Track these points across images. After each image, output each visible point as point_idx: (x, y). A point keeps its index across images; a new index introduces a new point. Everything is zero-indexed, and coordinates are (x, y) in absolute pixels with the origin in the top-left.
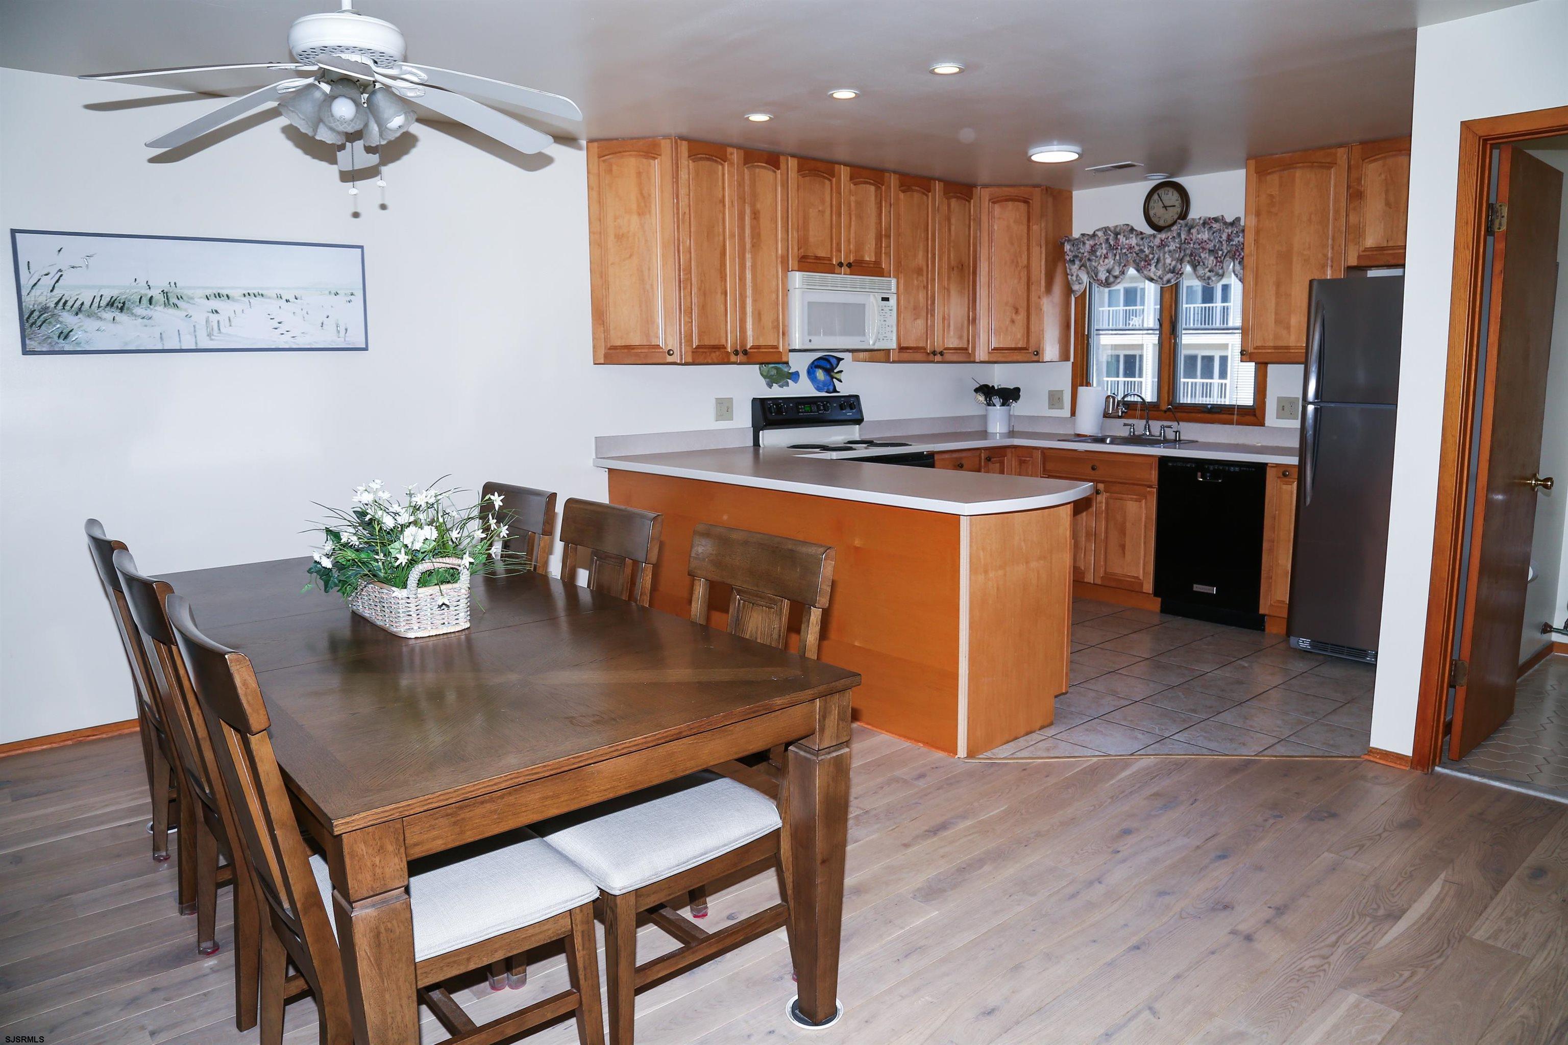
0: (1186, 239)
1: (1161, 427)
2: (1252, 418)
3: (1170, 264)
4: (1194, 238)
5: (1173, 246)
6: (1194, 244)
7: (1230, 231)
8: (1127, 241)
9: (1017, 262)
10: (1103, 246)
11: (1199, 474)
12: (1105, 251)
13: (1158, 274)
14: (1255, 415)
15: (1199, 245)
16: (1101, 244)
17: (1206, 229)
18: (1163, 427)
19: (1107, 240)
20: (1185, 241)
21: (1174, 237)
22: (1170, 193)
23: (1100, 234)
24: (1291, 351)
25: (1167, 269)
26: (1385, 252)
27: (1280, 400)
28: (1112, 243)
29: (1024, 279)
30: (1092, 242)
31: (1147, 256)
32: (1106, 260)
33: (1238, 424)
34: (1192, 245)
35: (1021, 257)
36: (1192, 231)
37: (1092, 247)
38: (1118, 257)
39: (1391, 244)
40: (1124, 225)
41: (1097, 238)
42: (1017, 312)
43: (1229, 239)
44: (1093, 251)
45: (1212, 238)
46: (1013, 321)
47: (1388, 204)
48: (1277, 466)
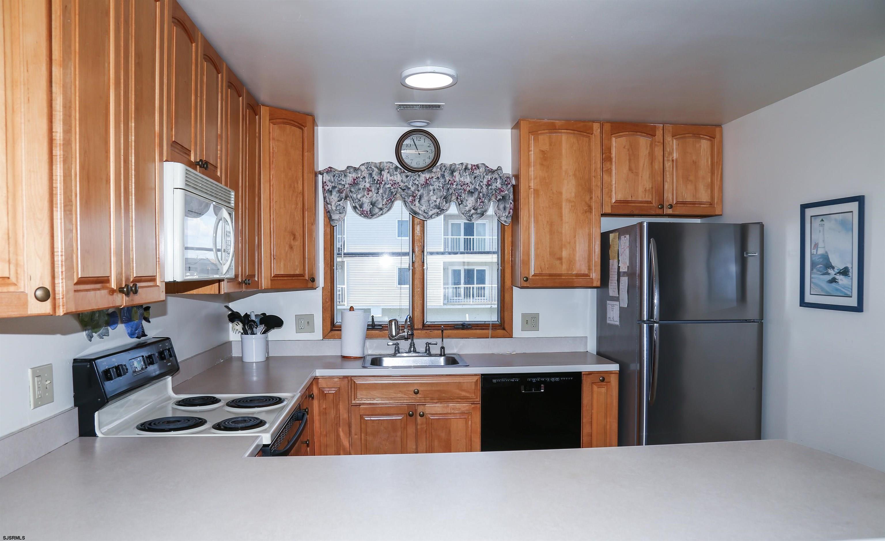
0: (450, 180)
1: (426, 344)
2: (500, 332)
3: (435, 201)
4: (457, 179)
5: (436, 185)
6: (456, 186)
7: (490, 177)
8: (392, 178)
9: (294, 187)
10: (367, 180)
11: (522, 387)
12: (368, 185)
13: (422, 209)
14: (504, 329)
15: (461, 186)
16: (364, 177)
17: (467, 174)
18: (428, 344)
19: (371, 174)
20: (448, 182)
21: (438, 178)
22: (422, 141)
23: (363, 168)
24: (563, 277)
25: (432, 205)
26: (630, 204)
27: (523, 315)
28: (376, 178)
29: (300, 205)
30: (354, 175)
31: (413, 192)
32: (370, 193)
33: (492, 337)
34: (454, 186)
35: (297, 183)
36: (454, 174)
37: (354, 180)
38: (381, 191)
39: (634, 199)
40: (387, 163)
41: (359, 172)
42: (294, 238)
43: (488, 185)
44: (355, 183)
45: (473, 182)
46: (291, 247)
47: (630, 169)
48: (590, 373)
